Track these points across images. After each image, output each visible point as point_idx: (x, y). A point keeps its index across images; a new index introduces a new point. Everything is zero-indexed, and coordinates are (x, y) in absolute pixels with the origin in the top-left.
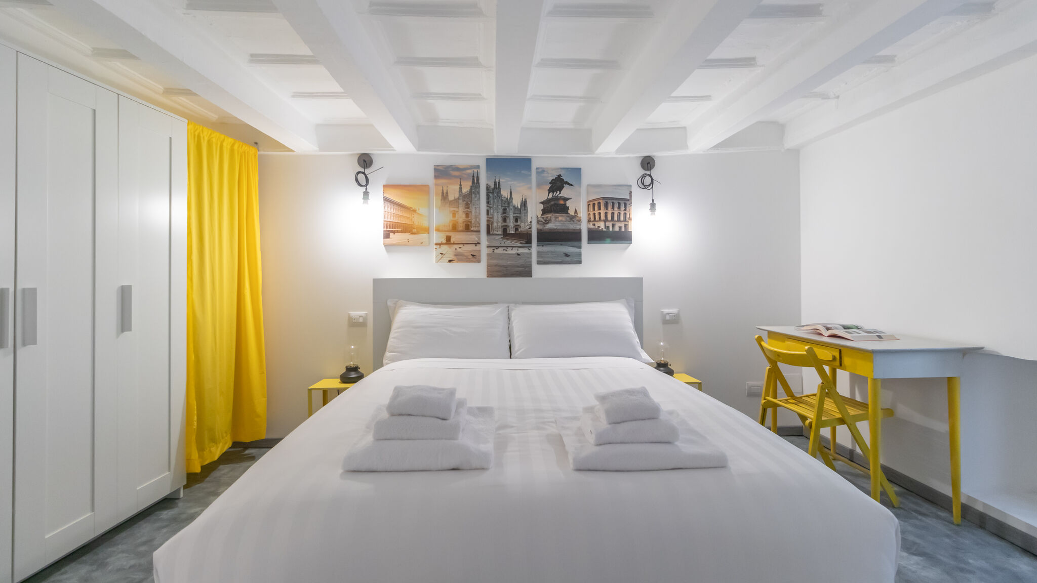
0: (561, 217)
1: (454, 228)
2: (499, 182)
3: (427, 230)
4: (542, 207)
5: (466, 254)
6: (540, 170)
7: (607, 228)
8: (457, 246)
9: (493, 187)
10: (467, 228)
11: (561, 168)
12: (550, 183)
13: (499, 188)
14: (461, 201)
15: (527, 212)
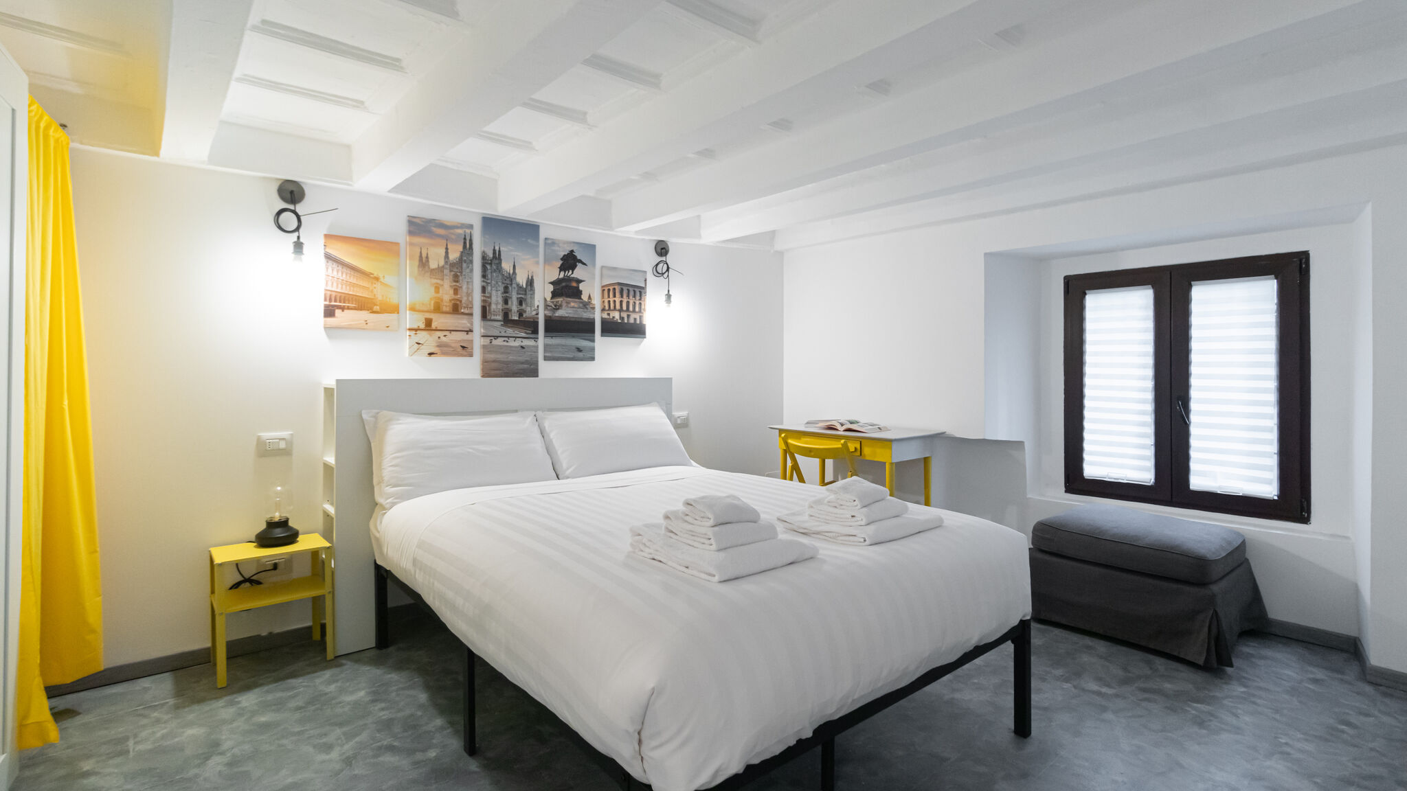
0: (574, 303)
1: (438, 309)
2: (499, 251)
3: (394, 309)
4: (551, 288)
5: (453, 345)
6: (549, 242)
7: (622, 318)
8: (440, 334)
9: (491, 256)
10: (456, 309)
11: (574, 243)
12: (562, 259)
13: (500, 259)
14: (446, 271)
15: (534, 293)
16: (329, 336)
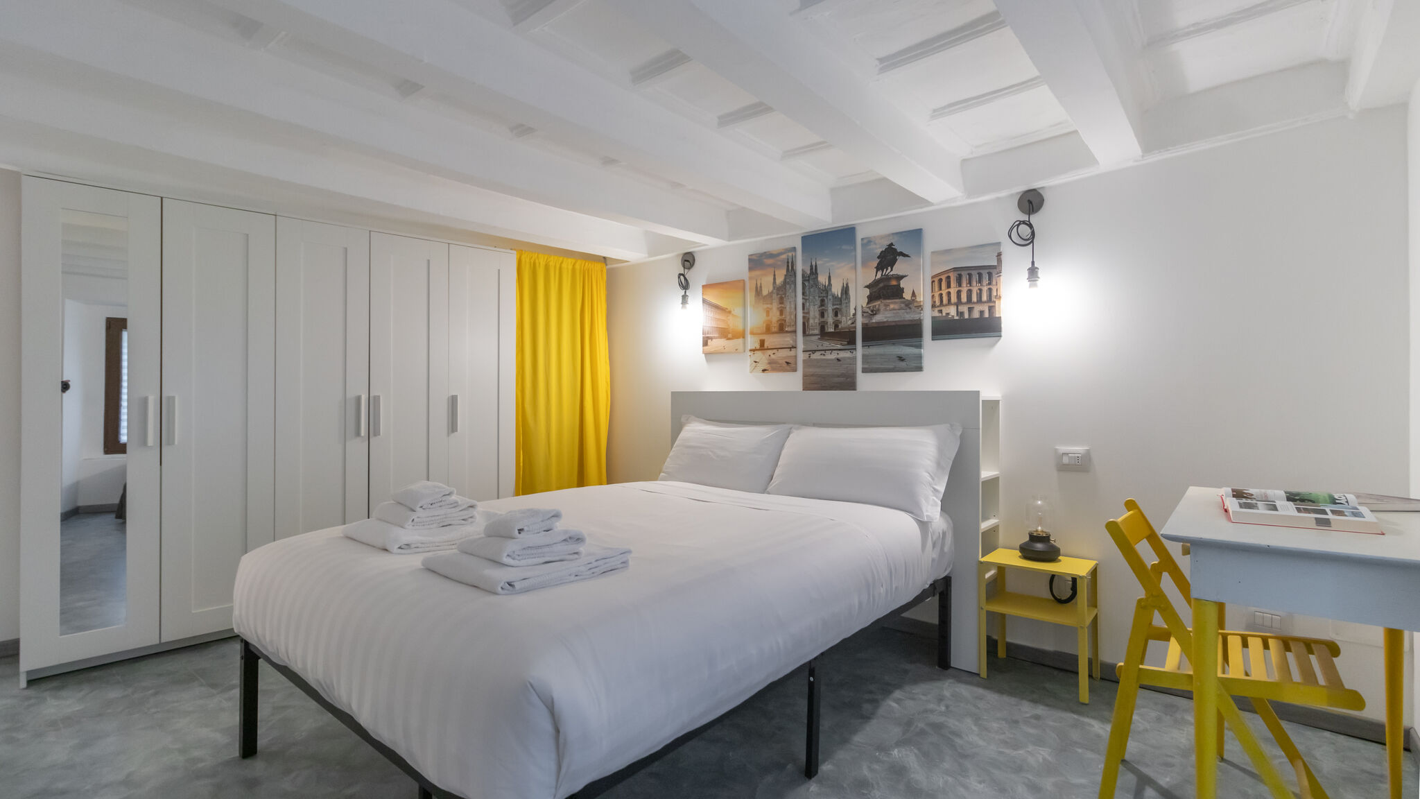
0: (894, 304)
1: (768, 330)
2: (816, 266)
3: (742, 335)
4: (867, 292)
5: (780, 361)
6: (865, 241)
7: (961, 314)
8: (770, 352)
9: (809, 272)
10: (781, 329)
11: (893, 234)
12: (878, 258)
13: (816, 273)
14: (774, 296)
15: (849, 301)
16: (708, 360)
